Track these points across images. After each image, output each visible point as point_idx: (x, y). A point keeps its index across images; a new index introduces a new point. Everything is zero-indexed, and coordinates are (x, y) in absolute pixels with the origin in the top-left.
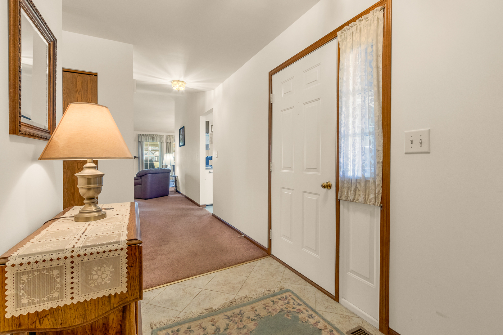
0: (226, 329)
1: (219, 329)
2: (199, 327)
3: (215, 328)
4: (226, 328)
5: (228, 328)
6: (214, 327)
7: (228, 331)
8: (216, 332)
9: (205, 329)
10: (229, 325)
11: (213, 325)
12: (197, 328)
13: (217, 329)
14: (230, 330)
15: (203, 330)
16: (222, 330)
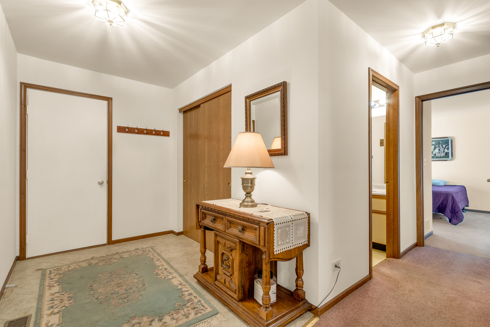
0: (153, 320)
1: (159, 320)
2: (179, 319)
3: (162, 320)
4: (152, 322)
5: (150, 321)
6: (164, 321)
7: (150, 320)
8: (162, 317)
9: (172, 318)
10: (148, 325)
11: (165, 323)
12: (180, 318)
13: (161, 320)
14: (148, 321)
15: (174, 318)
16: (156, 319)
